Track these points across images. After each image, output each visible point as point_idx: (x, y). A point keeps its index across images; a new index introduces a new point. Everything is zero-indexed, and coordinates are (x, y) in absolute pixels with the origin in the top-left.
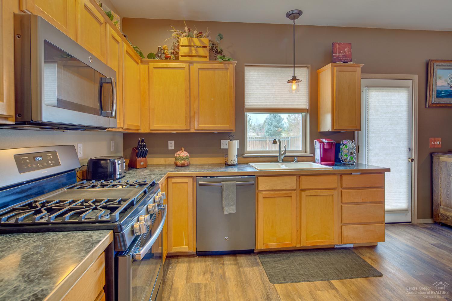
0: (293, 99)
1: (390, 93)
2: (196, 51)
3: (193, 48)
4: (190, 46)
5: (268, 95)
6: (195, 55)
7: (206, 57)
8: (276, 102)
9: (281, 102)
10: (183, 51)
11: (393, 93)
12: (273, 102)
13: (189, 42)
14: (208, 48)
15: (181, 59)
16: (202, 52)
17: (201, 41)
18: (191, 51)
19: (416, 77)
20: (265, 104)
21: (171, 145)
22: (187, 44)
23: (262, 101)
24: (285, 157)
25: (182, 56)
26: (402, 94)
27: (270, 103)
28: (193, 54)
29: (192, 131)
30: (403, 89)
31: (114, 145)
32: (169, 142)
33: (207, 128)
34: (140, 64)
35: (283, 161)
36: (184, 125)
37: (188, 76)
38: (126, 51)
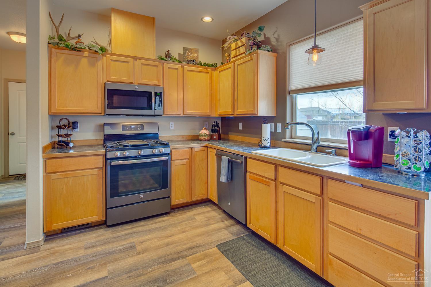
0: (345, 70)
2: (239, 50)
4: (236, 49)
5: (313, 71)
7: (244, 52)
8: (323, 77)
9: (328, 76)
10: (233, 53)
12: (319, 78)
13: (236, 45)
14: (246, 45)
15: (232, 60)
16: (242, 50)
17: (242, 42)
18: (236, 51)
20: (310, 83)
21: (240, 126)
23: (307, 79)
25: (233, 57)
27: (315, 80)
28: (237, 53)
29: (235, 115)
31: (207, 124)
32: (239, 123)
33: (242, 113)
34: (213, 72)
35: (317, 152)
36: (231, 111)
37: (233, 73)
38: (188, 70)
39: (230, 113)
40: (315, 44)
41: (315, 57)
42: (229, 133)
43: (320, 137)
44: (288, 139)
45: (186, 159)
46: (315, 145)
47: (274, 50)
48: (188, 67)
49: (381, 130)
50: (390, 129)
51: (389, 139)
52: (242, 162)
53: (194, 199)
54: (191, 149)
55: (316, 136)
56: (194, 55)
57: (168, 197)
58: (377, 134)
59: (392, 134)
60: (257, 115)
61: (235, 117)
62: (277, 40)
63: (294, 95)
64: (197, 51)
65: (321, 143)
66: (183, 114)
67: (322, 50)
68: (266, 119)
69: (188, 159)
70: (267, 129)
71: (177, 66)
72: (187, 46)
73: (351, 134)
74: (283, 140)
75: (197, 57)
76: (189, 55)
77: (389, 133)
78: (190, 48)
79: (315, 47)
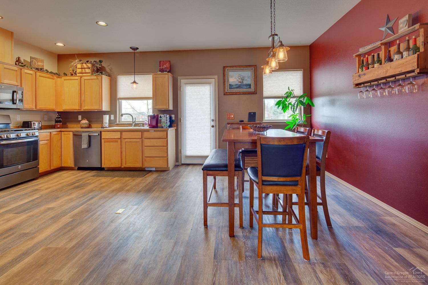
0: (145, 92)
1: (198, 87)
2: (85, 70)
3: (83, 69)
4: (82, 68)
5: (131, 90)
6: (84, 72)
7: (90, 73)
9: (138, 94)
10: (79, 71)
11: (200, 87)
13: (82, 66)
14: (91, 68)
15: (78, 75)
16: (88, 71)
17: (87, 66)
18: (82, 70)
19: (216, 77)
20: (130, 95)
21: (80, 117)
22: (80, 67)
24: (135, 124)
25: (78, 73)
26: (206, 87)
28: (83, 72)
29: (82, 110)
30: (207, 84)
31: (47, 117)
32: (79, 116)
33: (89, 109)
34: (57, 79)
35: (134, 126)
36: (78, 107)
37: (80, 83)
38: (40, 76)
39: (78, 109)
40: (135, 81)
41: (135, 85)
42: (67, 123)
43: (136, 120)
44: (118, 123)
45: (46, 140)
46: (134, 123)
47: (109, 76)
48: (38, 74)
49: (158, 115)
50: (160, 115)
51: (160, 119)
52: (99, 134)
53: (52, 168)
54: (50, 133)
55: (134, 120)
56: (40, 64)
57: (36, 167)
58: (156, 117)
59: (161, 117)
60: (102, 110)
61: (82, 112)
62: (110, 70)
63: (120, 101)
64: (42, 61)
65: (136, 123)
66: (36, 109)
67: (137, 83)
68: (105, 113)
69: (48, 140)
70: (106, 118)
71: (31, 72)
72: (33, 56)
73: (149, 117)
74: (116, 123)
75: (43, 66)
76: (36, 63)
77: (160, 116)
78: (37, 58)
79: (135, 82)
